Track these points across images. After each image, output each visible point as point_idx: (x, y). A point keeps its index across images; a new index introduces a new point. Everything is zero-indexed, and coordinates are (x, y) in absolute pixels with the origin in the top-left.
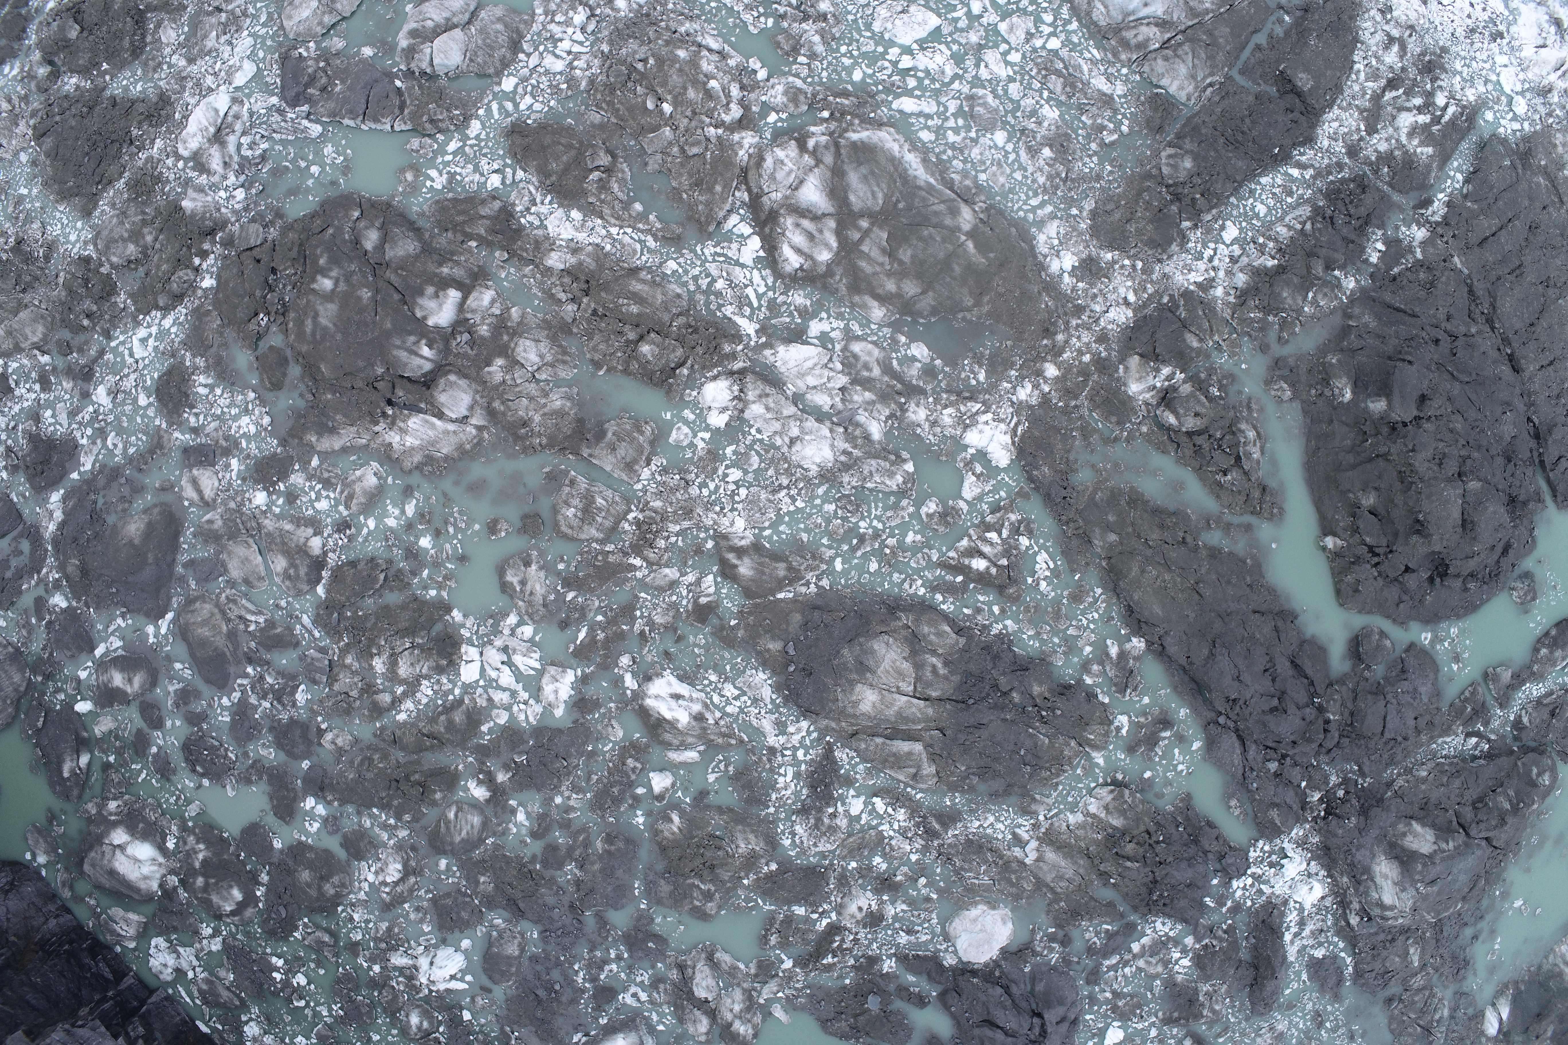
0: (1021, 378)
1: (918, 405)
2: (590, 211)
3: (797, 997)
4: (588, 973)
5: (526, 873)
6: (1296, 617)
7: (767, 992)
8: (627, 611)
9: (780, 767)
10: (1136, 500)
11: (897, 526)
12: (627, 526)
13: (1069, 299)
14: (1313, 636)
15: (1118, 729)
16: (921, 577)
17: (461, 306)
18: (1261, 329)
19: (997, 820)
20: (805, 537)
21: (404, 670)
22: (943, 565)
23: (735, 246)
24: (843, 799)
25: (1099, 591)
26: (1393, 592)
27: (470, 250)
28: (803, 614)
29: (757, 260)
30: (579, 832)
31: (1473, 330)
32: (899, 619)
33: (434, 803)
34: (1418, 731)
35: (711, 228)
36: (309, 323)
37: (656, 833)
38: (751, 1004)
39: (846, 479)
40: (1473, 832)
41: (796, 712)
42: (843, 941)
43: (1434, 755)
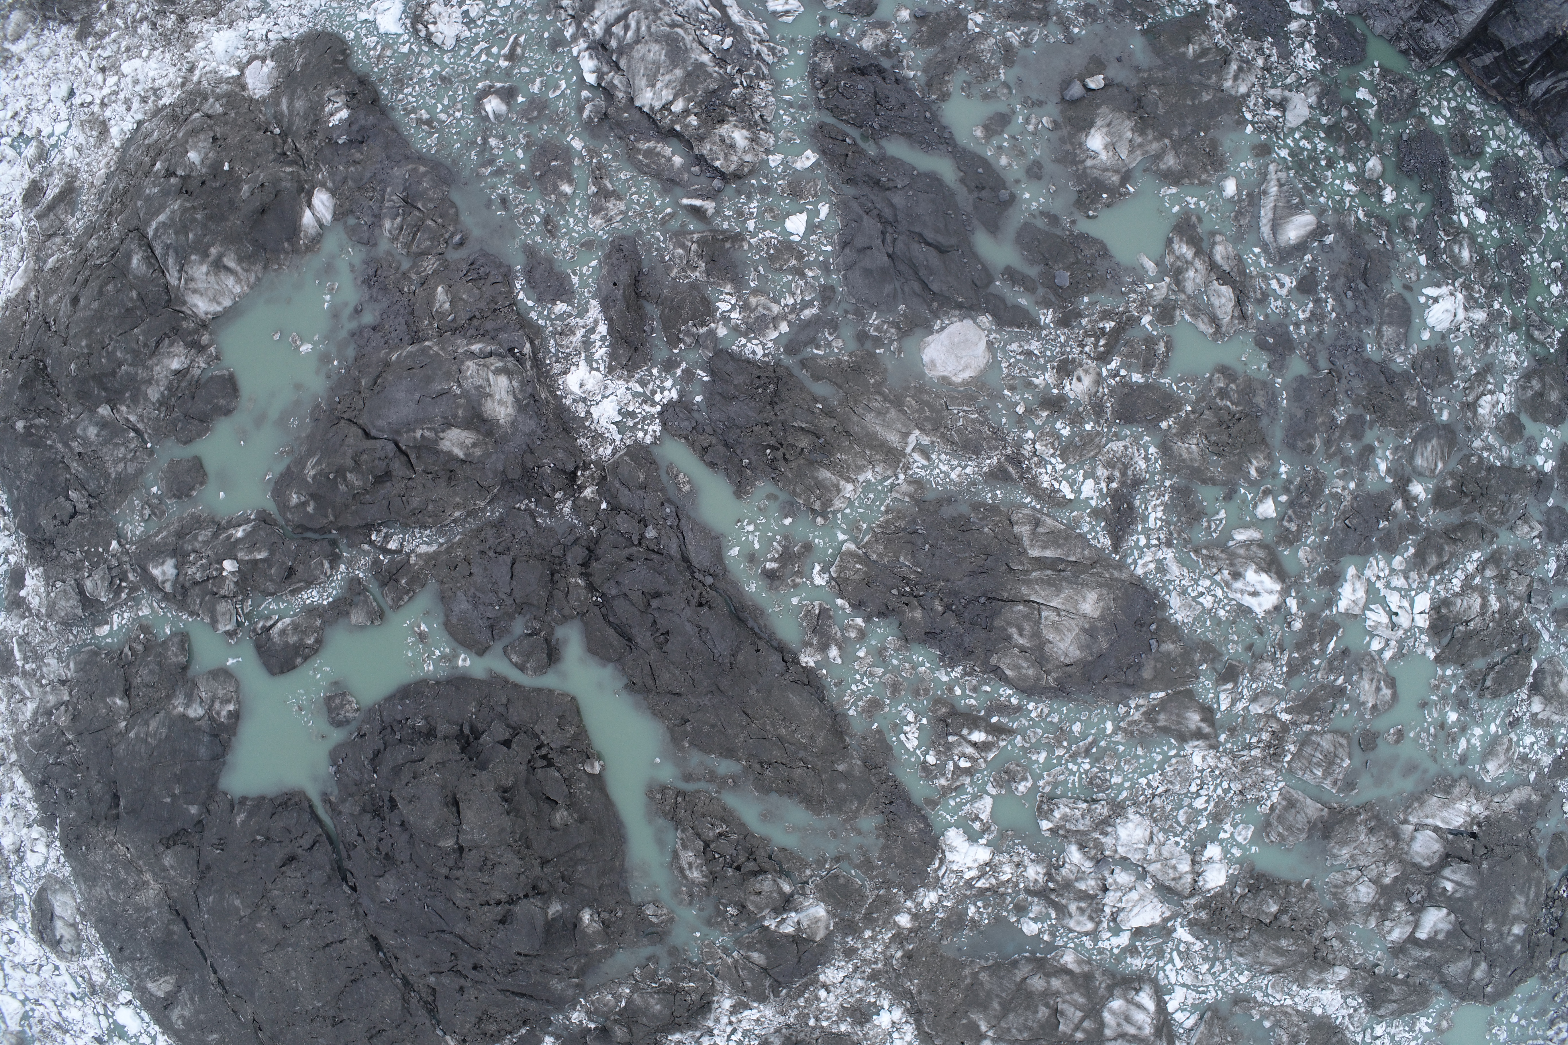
0: (933, 911)
1: (1036, 881)
2: (1306, 1016)
3: (1134, 283)
4: (1322, 309)
5: (1380, 413)
6: (626, 686)
7: (1161, 290)
8: (1294, 670)
9: (1161, 528)
10: (813, 803)
11: (1055, 766)
12: (1292, 748)
13: (884, 986)
14: (605, 666)
15: (823, 571)
16: (1032, 719)
17: (1417, 925)
18: (678, 970)
19: (947, 475)
20: (1140, 751)
21: (1476, 602)
22: (1010, 732)
23: (1190, 1001)
24: (1102, 496)
25: (852, 712)
26: (516, 715)
27: (1403, 969)
28: (1141, 677)
29: (1170, 992)
30: (1334, 454)
31: (432, 979)
32: (1055, 680)
33: (1452, 474)
34: (467, 561)
35: (1208, 1015)
36: (1532, 896)
37: (1269, 457)
38: (1177, 275)
39: (1105, 812)
40: (391, 446)
41: (1148, 584)
42: (1096, 345)
43: (441, 532)
